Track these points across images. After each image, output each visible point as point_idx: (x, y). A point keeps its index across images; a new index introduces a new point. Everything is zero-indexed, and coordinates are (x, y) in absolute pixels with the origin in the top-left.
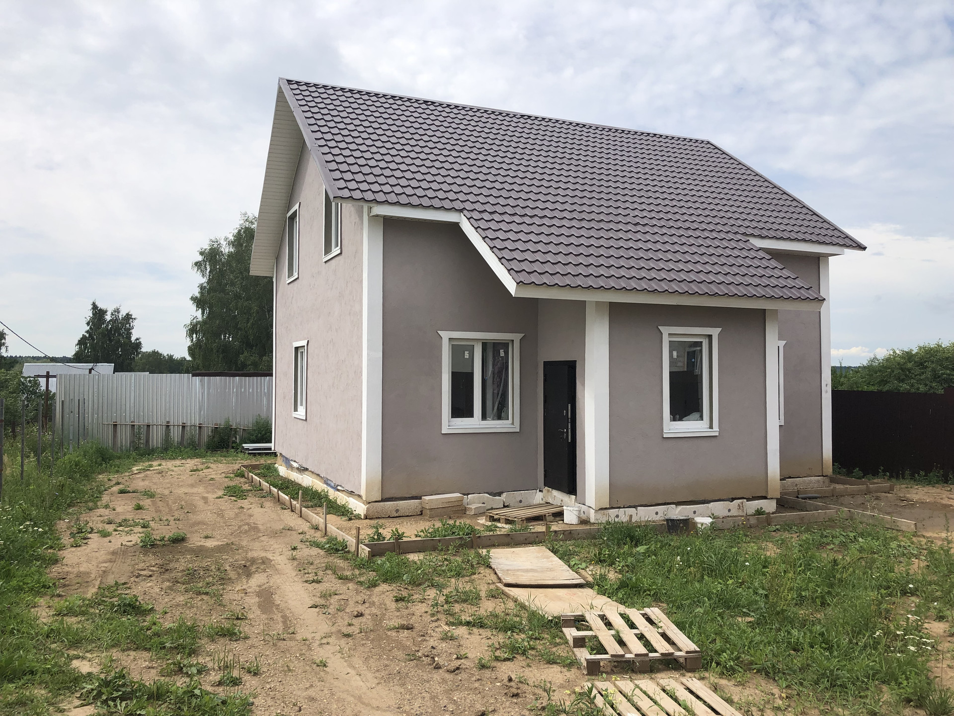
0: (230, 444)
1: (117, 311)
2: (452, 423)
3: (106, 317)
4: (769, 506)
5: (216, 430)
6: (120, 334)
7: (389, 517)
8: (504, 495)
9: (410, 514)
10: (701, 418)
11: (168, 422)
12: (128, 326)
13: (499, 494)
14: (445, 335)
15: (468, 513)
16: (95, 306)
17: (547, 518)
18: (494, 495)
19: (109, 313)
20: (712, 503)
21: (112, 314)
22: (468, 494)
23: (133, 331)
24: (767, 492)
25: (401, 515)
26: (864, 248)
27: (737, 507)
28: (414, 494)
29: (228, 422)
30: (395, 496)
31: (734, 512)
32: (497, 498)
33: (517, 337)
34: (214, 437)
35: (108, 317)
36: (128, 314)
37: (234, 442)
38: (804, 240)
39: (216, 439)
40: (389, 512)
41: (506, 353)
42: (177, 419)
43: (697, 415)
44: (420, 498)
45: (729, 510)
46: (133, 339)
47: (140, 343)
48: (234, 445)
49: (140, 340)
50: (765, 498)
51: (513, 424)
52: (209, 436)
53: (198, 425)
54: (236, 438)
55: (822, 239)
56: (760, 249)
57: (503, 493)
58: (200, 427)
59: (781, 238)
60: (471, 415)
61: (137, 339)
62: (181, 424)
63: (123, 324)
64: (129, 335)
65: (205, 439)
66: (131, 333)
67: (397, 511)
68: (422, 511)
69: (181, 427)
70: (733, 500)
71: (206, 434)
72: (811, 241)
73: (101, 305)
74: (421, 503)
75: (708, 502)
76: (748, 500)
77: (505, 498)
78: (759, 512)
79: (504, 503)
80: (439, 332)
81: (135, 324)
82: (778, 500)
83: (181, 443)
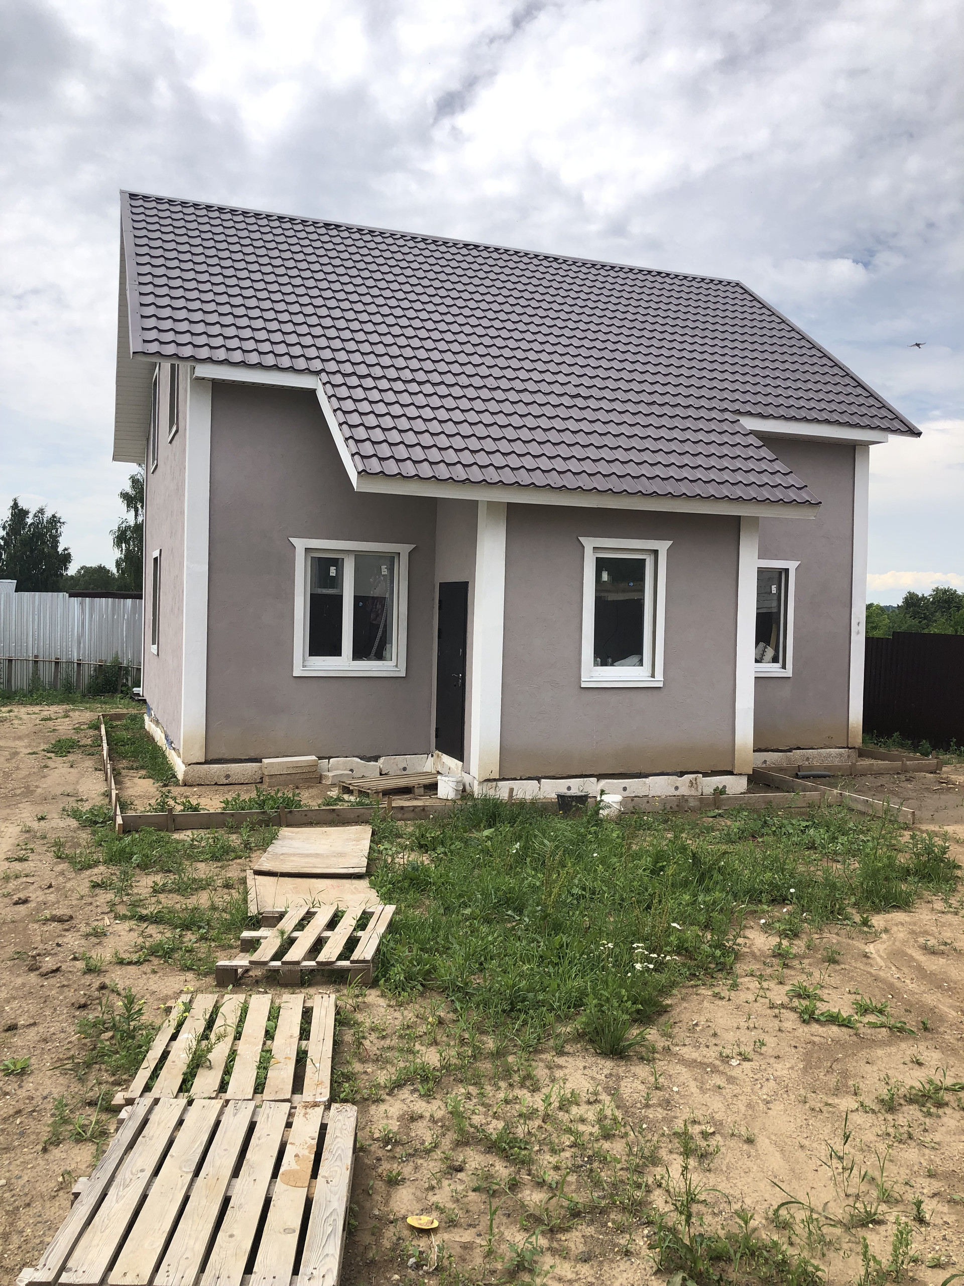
0: (119, 688)
1: (41, 511)
2: (307, 663)
3: (27, 520)
4: (736, 785)
5: (100, 668)
6: (44, 543)
7: (216, 784)
8: (382, 760)
9: (246, 781)
10: (641, 663)
11: (36, 657)
12: (54, 531)
13: (376, 759)
14: (300, 544)
15: (324, 782)
16: (15, 505)
17: (416, 790)
18: (369, 759)
19: (31, 515)
20: (651, 778)
21: (35, 516)
22: (329, 758)
23: (60, 539)
24: (733, 765)
25: (233, 782)
26: (919, 434)
27: (688, 784)
28: (252, 755)
29: (117, 657)
30: (226, 756)
31: (684, 791)
32: (372, 763)
33: (404, 549)
34: (97, 678)
35: (29, 521)
36: (54, 516)
37: (125, 685)
38: (827, 422)
39: (99, 681)
40: (216, 778)
41: (391, 570)
42: (49, 652)
43: (635, 659)
44: (261, 762)
45: (677, 788)
46: (60, 549)
47: (69, 554)
48: (124, 689)
49: (70, 551)
50: (731, 773)
51: (396, 666)
52: (90, 676)
53: (76, 661)
54: (127, 680)
55: (856, 420)
56: (752, 432)
57: (380, 757)
58: (79, 665)
59: (793, 419)
60: (336, 651)
61: (66, 549)
62: (53, 659)
63: (49, 530)
64: (55, 543)
65: (86, 680)
66: (58, 542)
67: (228, 776)
68: (262, 778)
69: (53, 664)
70: (682, 774)
71: (87, 673)
72: (838, 423)
73: (23, 505)
74: (261, 768)
75: (646, 776)
76: (705, 775)
77: (383, 764)
78: (720, 792)
79: (381, 770)
80: (292, 539)
81: (63, 530)
82: (749, 775)
83: (53, 686)
